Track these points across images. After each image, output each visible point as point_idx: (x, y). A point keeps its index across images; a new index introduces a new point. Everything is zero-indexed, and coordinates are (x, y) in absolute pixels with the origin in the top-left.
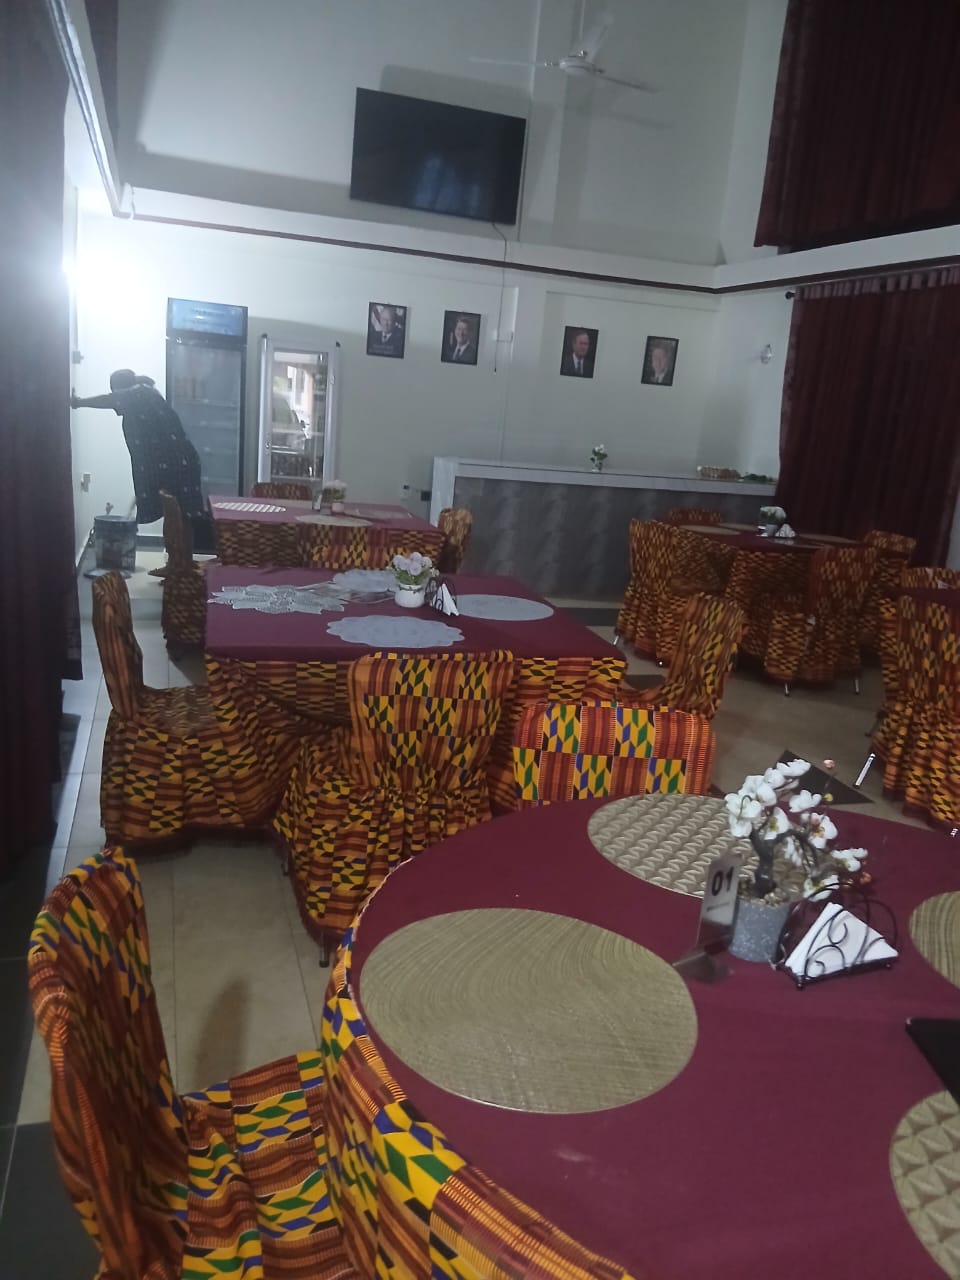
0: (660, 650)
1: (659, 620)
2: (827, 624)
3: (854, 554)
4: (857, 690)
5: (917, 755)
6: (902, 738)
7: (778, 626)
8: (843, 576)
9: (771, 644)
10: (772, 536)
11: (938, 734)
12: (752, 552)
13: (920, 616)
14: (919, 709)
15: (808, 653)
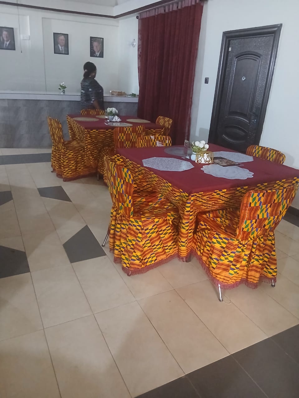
0: (64, 174)
1: (62, 161)
8: (128, 139)
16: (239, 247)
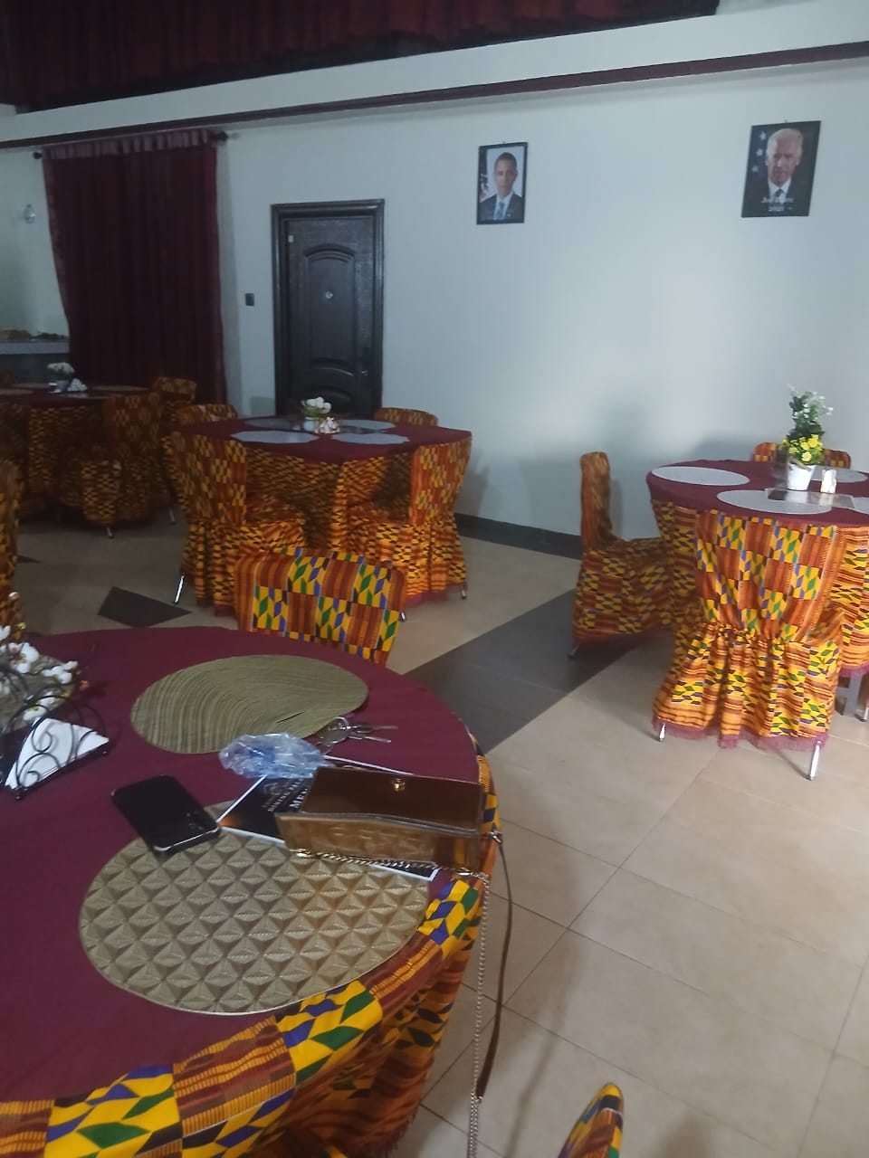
2: (132, 467)
3: (139, 400)
4: (173, 519)
5: (215, 565)
6: (201, 553)
7: (88, 476)
8: (135, 421)
9: (86, 494)
10: (65, 392)
11: (227, 544)
12: (45, 410)
13: (190, 448)
14: (209, 527)
15: (121, 495)
16: (415, 537)
